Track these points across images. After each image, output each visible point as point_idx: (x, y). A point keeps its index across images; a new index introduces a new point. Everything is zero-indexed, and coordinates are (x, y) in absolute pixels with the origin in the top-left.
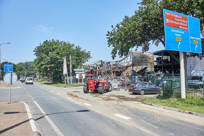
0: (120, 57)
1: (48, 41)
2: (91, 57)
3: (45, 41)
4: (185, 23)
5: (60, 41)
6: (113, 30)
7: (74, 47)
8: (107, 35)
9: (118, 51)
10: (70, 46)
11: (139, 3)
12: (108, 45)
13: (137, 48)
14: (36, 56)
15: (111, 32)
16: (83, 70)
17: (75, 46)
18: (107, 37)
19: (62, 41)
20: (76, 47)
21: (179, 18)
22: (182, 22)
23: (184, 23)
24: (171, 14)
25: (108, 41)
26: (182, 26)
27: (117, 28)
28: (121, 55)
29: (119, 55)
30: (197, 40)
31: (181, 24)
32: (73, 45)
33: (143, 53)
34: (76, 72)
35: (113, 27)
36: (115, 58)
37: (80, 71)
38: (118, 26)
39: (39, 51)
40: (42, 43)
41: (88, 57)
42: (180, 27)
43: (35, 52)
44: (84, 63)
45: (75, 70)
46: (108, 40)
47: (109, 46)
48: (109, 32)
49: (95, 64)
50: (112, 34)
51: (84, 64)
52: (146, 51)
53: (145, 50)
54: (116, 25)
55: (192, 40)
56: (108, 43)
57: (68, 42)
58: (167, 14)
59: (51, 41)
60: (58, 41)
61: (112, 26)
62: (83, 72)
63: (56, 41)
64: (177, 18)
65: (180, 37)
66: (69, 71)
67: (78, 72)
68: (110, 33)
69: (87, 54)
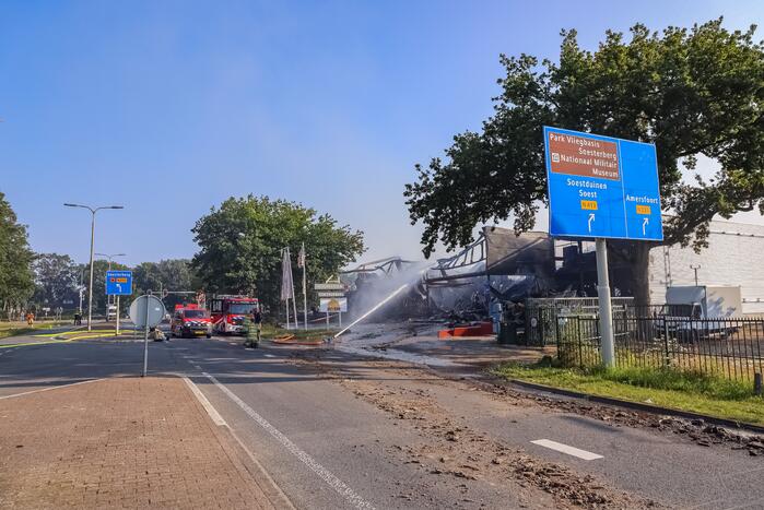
0: (448, 251)
1: (237, 200)
2: (364, 248)
3: (228, 199)
4: (610, 160)
5: (271, 201)
6: (420, 178)
7: (314, 217)
8: (406, 194)
9: (441, 234)
10: (302, 215)
11: (497, 99)
12: (412, 220)
13: (496, 222)
14: (200, 244)
15: (417, 185)
16: (341, 287)
17: (318, 216)
18: (407, 199)
19: (279, 201)
20: (320, 218)
21: (591, 148)
22: (601, 158)
23: (606, 159)
24: (566, 139)
25: (411, 211)
26: (600, 168)
27: (433, 171)
28: (450, 244)
29: (446, 244)
30: (649, 204)
31: (597, 163)
32: (311, 213)
33: (518, 235)
34: (320, 294)
35: (420, 167)
36: (432, 253)
37: (332, 290)
38: (434, 166)
39: (210, 230)
40: (218, 208)
41: (354, 249)
42: (595, 172)
43: (197, 234)
44: (343, 264)
45: (318, 286)
46: (410, 206)
47: (413, 224)
48: (409, 186)
49: (378, 268)
50: (419, 190)
51: (343, 269)
52: (525, 230)
53: (523, 227)
54: (430, 162)
55: (632, 205)
56: (409, 214)
57: (297, 204)
58: (556, 139)
59: (246, 199)
60: (267, 199)
61: (417, 166)
62: (341, 294)
63: (260, 201)
64: (585, 148)
65: (594, 199)
66: (298, 289)
67: (324, 294)
68: (414, 187)
69: (354, 239)
